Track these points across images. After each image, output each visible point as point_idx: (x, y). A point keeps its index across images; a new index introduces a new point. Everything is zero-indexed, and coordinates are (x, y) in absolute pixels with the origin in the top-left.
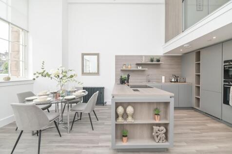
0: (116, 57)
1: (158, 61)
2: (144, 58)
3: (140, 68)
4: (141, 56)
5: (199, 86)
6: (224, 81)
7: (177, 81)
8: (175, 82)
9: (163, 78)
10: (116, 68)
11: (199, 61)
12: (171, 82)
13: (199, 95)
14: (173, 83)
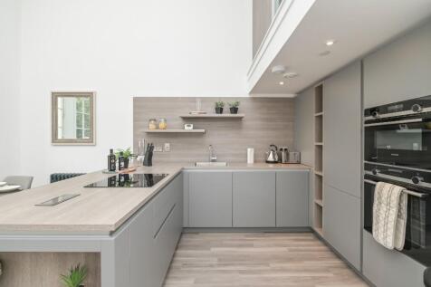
0: (136, 100)
1: (234, 110)
2: (199, 104)
3: (189, 128)
4: (193, 100)
5: (320, 174)
6: (367, 167)
7: (280, 161)
8: (275, 162)
9: (250, 152)
10: (135, 128)
11: (322, 111)
12: (268, 162)
13: (321, 198)
14: (271, 166)
